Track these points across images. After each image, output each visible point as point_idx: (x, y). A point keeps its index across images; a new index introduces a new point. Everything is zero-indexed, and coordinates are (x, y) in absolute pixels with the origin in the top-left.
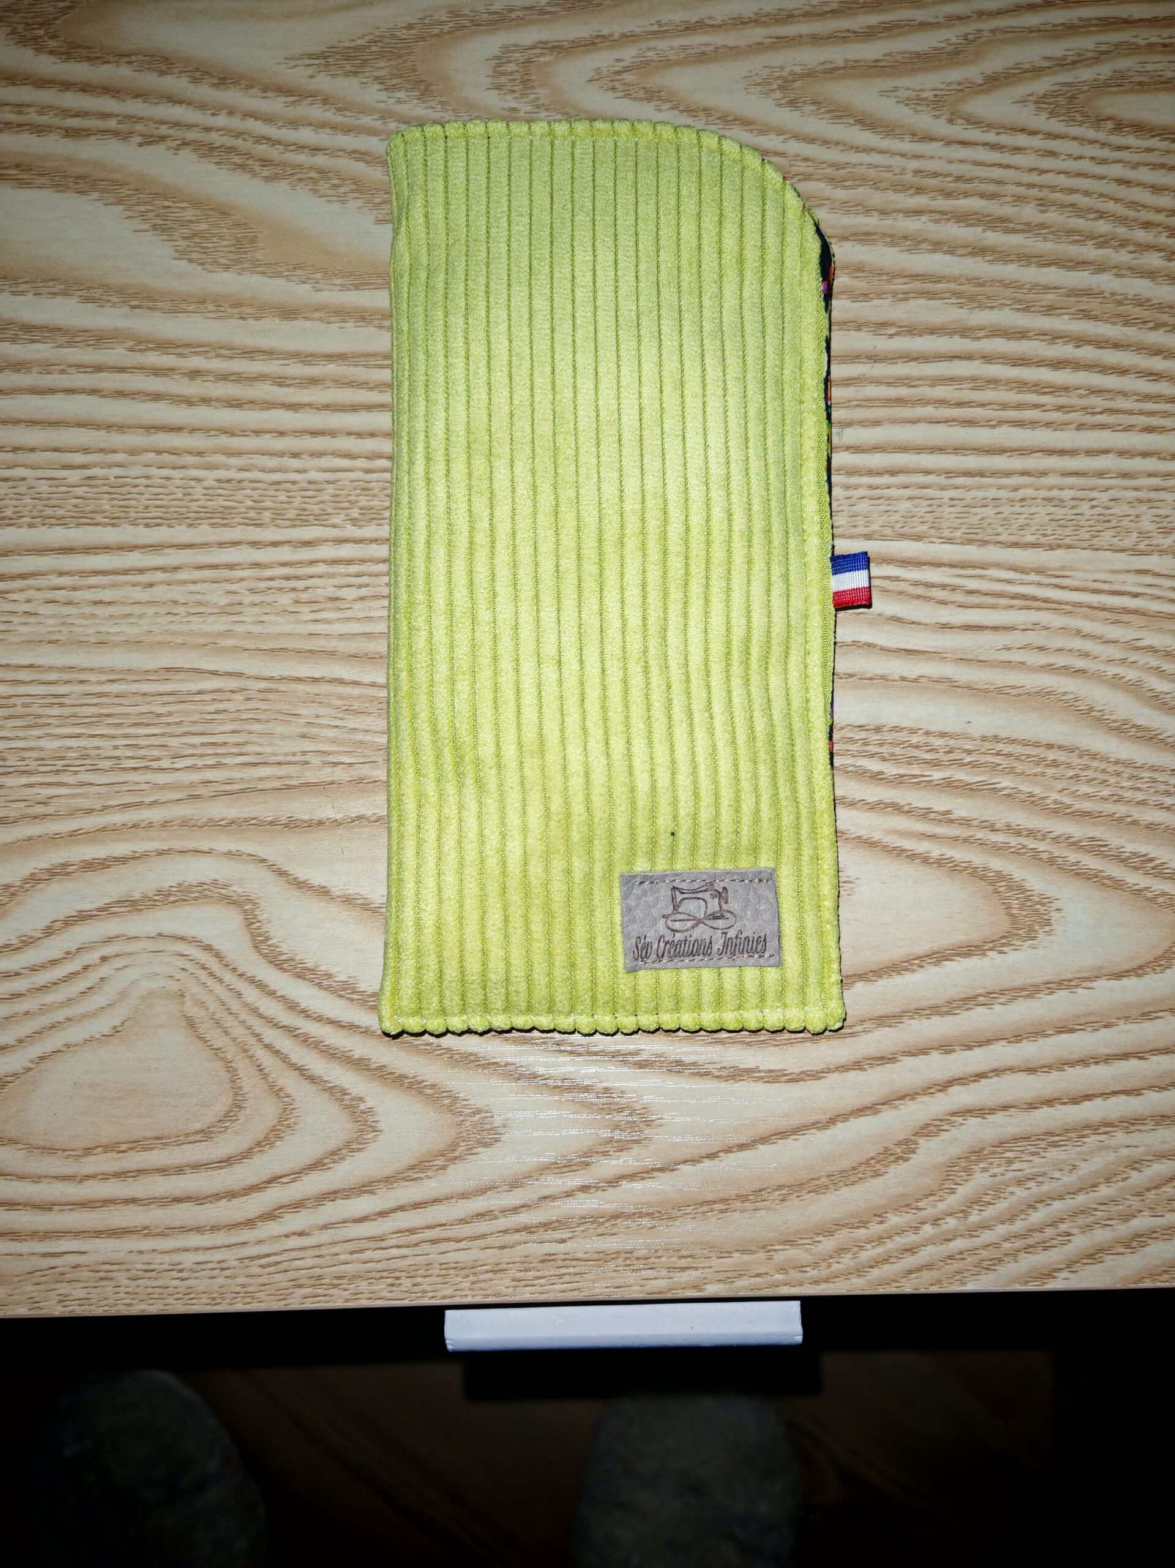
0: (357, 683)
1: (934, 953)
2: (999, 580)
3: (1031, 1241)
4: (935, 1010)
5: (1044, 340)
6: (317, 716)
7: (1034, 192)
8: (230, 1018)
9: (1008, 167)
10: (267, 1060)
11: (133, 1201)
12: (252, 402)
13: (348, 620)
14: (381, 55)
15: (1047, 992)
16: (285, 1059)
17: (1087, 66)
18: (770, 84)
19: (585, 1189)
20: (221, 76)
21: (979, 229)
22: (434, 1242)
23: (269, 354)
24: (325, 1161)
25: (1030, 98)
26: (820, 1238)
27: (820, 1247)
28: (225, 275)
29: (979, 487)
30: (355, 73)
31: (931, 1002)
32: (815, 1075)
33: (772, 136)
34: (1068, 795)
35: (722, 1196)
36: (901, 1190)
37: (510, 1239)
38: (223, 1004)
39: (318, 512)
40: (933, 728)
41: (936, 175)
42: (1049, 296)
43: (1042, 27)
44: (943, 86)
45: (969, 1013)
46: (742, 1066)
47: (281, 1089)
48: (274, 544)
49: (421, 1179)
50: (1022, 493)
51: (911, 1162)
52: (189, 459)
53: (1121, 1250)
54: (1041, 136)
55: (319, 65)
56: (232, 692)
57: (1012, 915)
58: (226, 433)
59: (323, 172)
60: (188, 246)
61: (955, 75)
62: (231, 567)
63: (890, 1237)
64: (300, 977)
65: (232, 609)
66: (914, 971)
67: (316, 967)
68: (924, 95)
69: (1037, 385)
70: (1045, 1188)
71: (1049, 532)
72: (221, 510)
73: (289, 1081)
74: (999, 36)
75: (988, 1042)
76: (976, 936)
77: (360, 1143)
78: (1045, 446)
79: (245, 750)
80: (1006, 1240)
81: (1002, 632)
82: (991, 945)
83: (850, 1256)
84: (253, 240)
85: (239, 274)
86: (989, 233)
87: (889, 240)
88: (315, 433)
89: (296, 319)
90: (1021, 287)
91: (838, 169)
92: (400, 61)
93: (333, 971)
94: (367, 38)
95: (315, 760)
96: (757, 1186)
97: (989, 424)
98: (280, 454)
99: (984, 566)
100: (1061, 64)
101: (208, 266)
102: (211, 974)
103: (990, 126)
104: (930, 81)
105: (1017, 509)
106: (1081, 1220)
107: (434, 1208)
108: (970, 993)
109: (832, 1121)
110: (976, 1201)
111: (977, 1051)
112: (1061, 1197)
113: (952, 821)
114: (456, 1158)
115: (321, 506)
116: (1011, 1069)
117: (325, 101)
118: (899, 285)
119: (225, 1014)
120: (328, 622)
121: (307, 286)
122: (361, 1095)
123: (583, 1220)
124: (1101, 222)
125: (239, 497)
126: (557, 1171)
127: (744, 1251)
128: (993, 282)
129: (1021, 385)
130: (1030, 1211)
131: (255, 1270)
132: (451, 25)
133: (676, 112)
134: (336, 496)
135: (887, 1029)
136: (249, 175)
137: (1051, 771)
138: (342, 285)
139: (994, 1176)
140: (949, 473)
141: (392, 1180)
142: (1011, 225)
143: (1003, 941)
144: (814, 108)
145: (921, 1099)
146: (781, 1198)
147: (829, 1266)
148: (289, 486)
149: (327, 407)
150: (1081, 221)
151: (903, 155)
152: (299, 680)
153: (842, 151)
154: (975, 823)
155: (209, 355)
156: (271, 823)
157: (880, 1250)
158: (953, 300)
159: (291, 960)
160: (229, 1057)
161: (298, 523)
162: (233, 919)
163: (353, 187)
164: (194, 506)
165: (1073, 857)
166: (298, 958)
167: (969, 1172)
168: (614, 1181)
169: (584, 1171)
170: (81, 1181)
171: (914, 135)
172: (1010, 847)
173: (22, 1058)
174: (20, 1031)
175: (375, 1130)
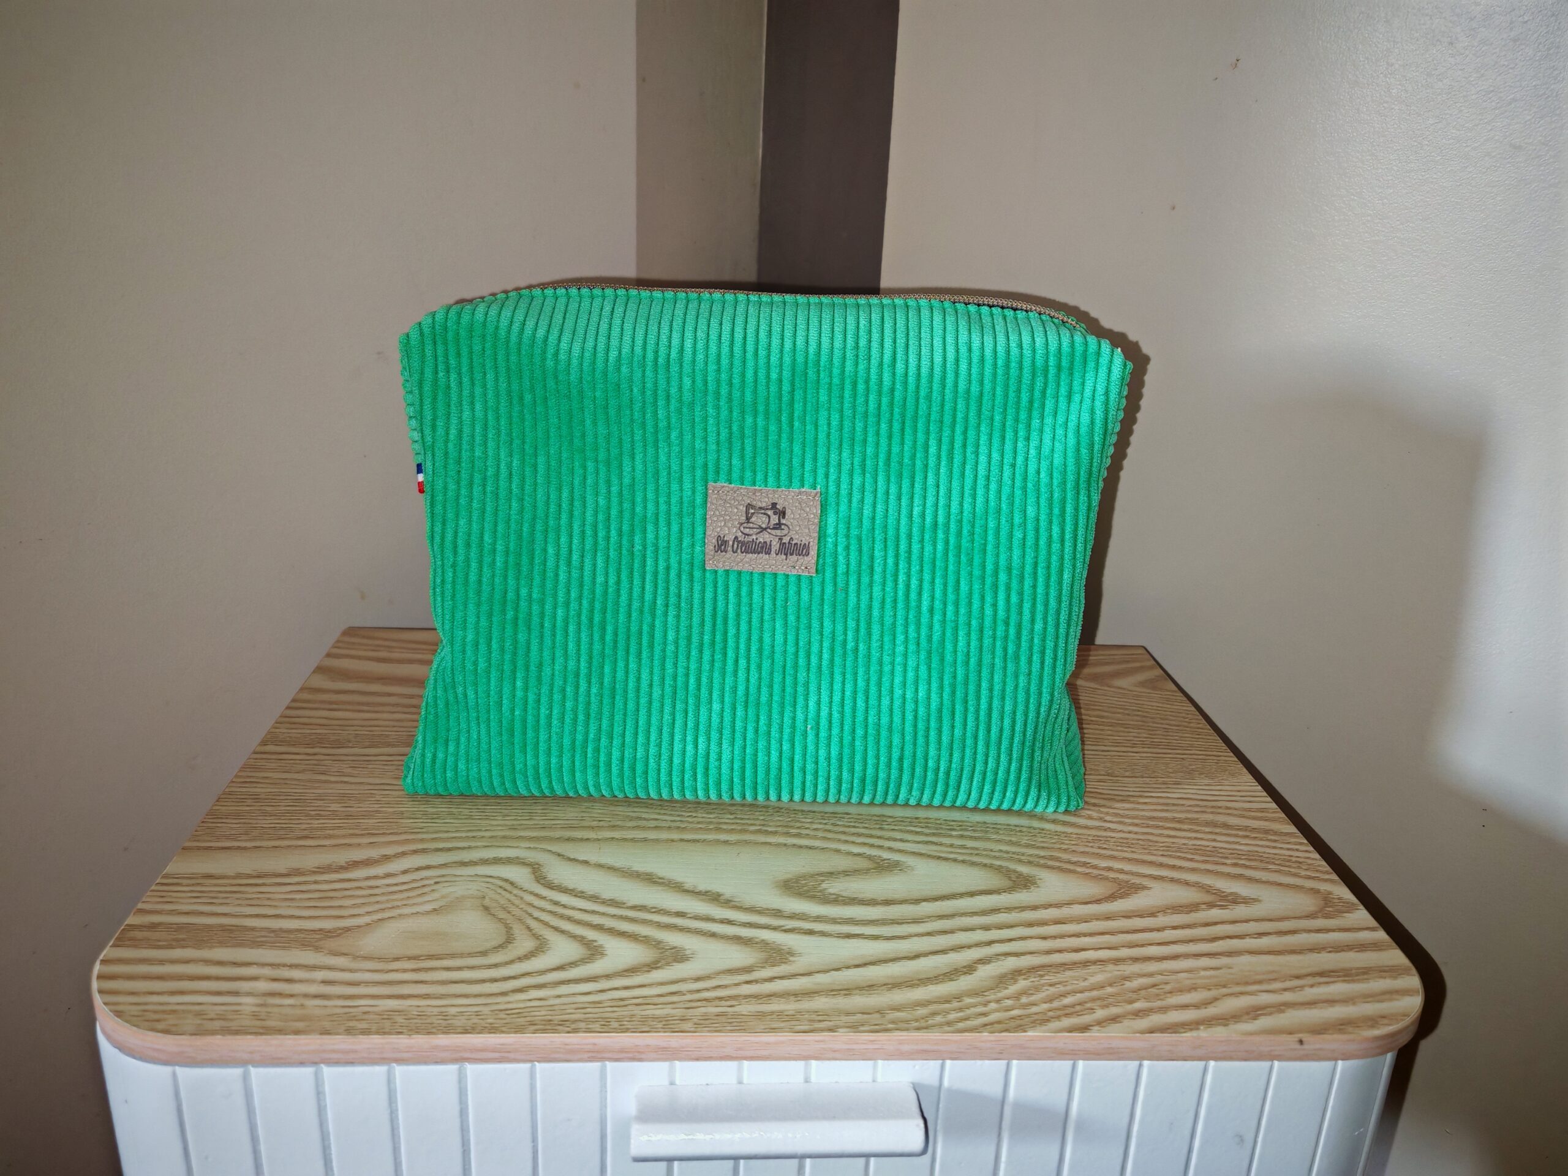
1: (970, 893)
3: (1067, 1012)
4: (974, 914)
10: (533, 924)
11: (422, 982)
16: (546, 924)
22: (637, 1005)
24: (564, 967)
26: (917, 1008)
27: (919, 1012)
31: (971, 911)
32: (901, 938)
35: (845, 988)
36: (970, 987)
37: (693, 1005)
38: (510, 901)
40: (948, 819)
45: (996, 915)
46: (853, 934)
47: (540, 936)
49: (631, 976)
51: (974, 975)
57: (1012, 880)
63: (967, 1008)
64: (562, 893)
67: (574, 889)
70: (1069, 988)
73: (547, 933)
76: (992, 887)
77: (590, 960)
82: (1002, 891)
96: (870, 983)
102: (504, 891)
106: (1099, 1003)
107: (639, 989)
108: (995, 908)
109: (917, 956)
110: (1024, 992)
111: (1005, 930)
112: (1081, 992)
113: (968, 848)
114: (658, 968)
116: (1031, 938)
119: (509, 906)
122: (594, 940)
123: (746, 997)
126: (728, 974)
127: (863, 1013)
130: (1062, 998)
131: (502, 1015)
135: (945, 921)
139: (1033, 982)
141: (611, 977)
143: (1010, 889)
145: (974, 949)
146: (887, 989)
147: (927, 1022)
157: (960, 1015)
159: (559, 886)
160: (507, 923)
162: (525, 871)
165: (1042, 862)
166: (564, 886)
167: (1015, 980)
170: (386, 972)
173: (367, 919)
174: (370, 909)
175: (602, 954)
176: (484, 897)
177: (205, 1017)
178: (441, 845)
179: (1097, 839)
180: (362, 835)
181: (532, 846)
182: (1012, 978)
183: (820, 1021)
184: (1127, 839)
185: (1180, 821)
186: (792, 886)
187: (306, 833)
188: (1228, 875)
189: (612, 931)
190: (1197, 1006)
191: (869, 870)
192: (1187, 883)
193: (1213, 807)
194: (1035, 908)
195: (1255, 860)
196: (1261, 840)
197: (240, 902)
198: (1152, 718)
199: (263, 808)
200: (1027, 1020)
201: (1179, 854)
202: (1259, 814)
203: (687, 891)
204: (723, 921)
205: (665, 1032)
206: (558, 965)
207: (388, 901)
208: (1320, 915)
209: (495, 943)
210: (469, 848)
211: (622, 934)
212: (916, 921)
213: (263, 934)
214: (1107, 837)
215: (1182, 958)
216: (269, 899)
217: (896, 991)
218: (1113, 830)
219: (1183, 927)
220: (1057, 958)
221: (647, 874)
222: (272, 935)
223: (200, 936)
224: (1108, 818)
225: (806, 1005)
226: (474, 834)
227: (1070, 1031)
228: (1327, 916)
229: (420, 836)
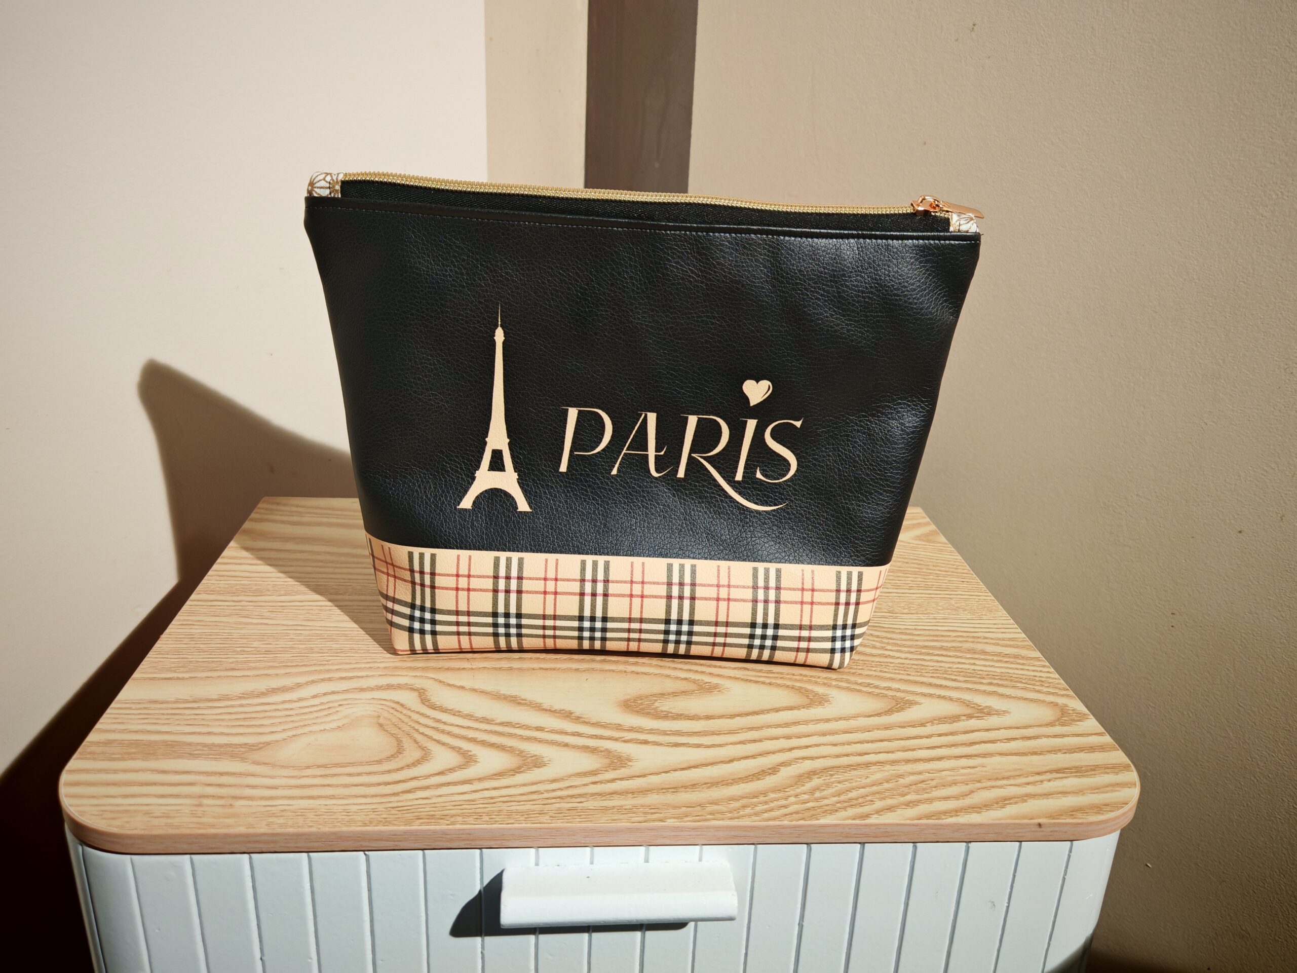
1: (773, 709)
3: (852, 803)
4: (779, 726)
10: (419, 738)
11: (328, 785)
15: (834, 721)
16: (431, 738)
22: (504, 802)
26: (731, 802)
27: (732, 806)
31: (777, 724)
35: (673, 786)
36: (774, 785)
37: (550, 801)
38: (400, 719)
45: (796, 727)
47: (426, 747)
51: (777, 775)
53: (904, 807)
57: (809, 698)
63: (772, 802)
64: (444, 712)
67: (453, 709)
70: (854, 784)
73: (430, 745)
75: (810, 736)
76: (793, 704)
77: (466, 766)
80: (837, 803)
82: (802, 707)
83: (750, 808)
93: (462, 710)
96: (693, 783)
102: (397, 711)
106: (877, 796)
108: (795, 721)
109: (731, 761)
110: (818, 788)
111: (804, 739)
116: (824, 745)
119: (400, 723)
122: (470, 749)
123: (593, 795)
126: (579, 776)
127: (687, 807)
130: (848, 792)
131: (394, 812)
135: (755, 731)
141: (482, 779)
143: (808, 706)
145: (777, 754)
146: (707, 787)
147: (739, 812)
157: (765, 807)
159: (440, 707)
160: (399, 736)
162: (414, 695)
165: (834, 683)
169: (593, 777)
170: (300, 778)
173: (284, 735)
174: (286, 727)
175: (476, 762)
176: (380, 717)
177: (152, 815)
178: (344, 675)
179: (880, 664)
180: (281, 666)
181: (418, 674)
182: (808, 778)
183: (652, 813)
184: (903, 664)
185: (947, 649)
186: (631, 705)
187: (233, 666)
188: (984, 692)
189: (483, 743)
190: (956, 798)
191: (693, 691)
192: (951, 699)
193: (974, 637)
194: (828, 720)
195: (1006, 680)
196: (1012, 663)
197: (177, 722)
198: (925, 565)
199: (197, 646)
200: (819, 810)
201: (945, 676)
202: (1012, 643)
203: (546, 710)
204: (574, 734)
205: (526, 823)
206: (440, 771)
207: (300, 721)
208: (1057, 723)
209: (388, 754)
210: (367, 676)
211: (492, 745)
212: (731, 732)
213: (199, 747)
214: (887, 663)
215: (945, 760)
216: (203, 719)
217: (714, 788)
218: (893, 657)
219: (946, 735)
220: (845, 761)
221: (512, 697)
222: (205, 749)
223: (148, 750)
224: (889, 647)
225: (640, 800)
226: (371, 665)
227: (854, 819)
228: (1063, 725)
229: (327, 667)
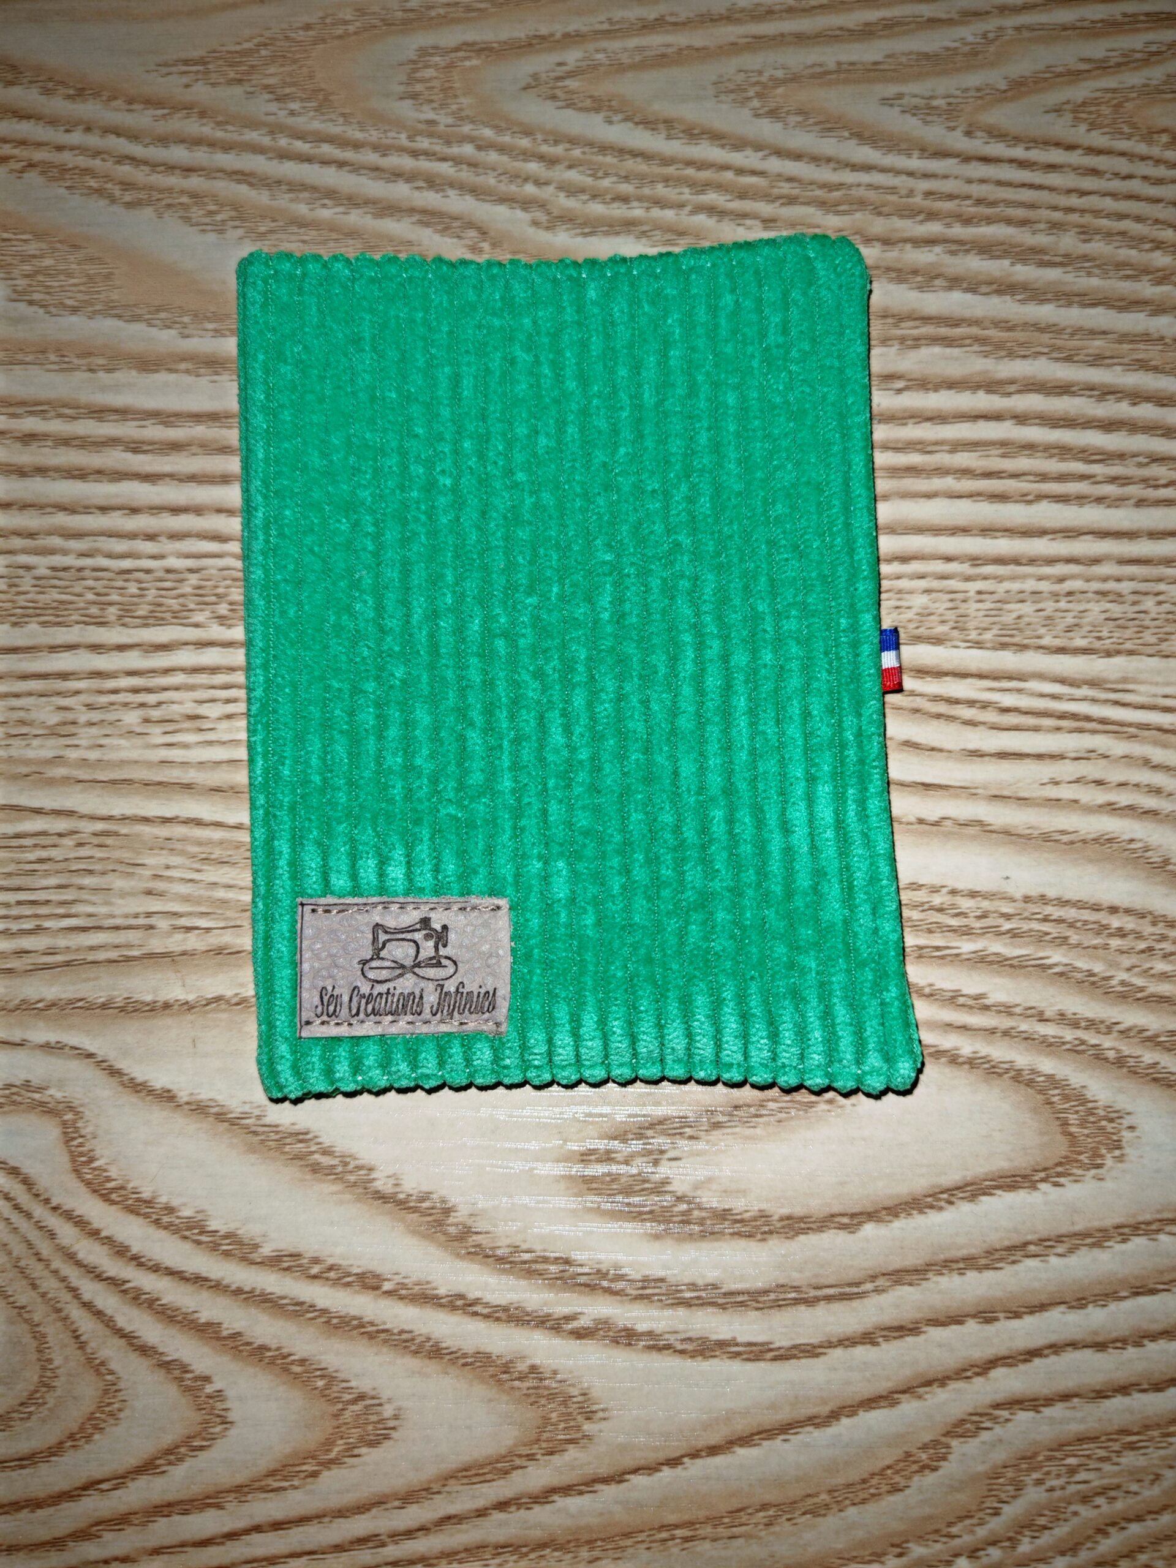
0: (218, 825)
1: (967, 1185)
2: (1042, 695)
4: (969, 1263)
5: (1091, 397)
6: (168, 867)
7: (1074, 217)
8: (40, 1266)
9: (1040, 187)
10: (86, 1324)
12: (99, 472)
13: (210, 743)
14: (273, 59)
15: (1119, 1239)
17: (1136, 68)
18: (745, 90)
19: (502, 1506)
20: (79, 86)
21: (1006, 263)
23: (123, 413)
24: (158, 1462)
25: (1066, 107)
28: (74, 319)
29: (1013, 578)
30: (240, 81)
31: (964, 1252)
32: (811, 1351)
33: (749, 152)
34: (1139, 975)
35: (687, 1517)
36: (927, 1511)
38: (30, 1245)
39: (177, 607)
40: (960, 886)
41: (951, 197)
42: (1097, 343)
43: (1079, 24)
44: (958, 93)
45: (1016, 1267)
46: (714, 1337)
47: (102, 1364)
48: (121, 648)
49: (284, 1489)
50: (1068, 585)
51: (940, 1472)
52: (17, 543)
54: (1080, 151)
55: (198, 72)
56: (60, 835)
57: (1070, 1134)
58: (65, 509)
59: (195, 196)
60: (30, 286)
61: (974, 80)
62: (64, 676)
64: (132, 1212)
65: (63, 730)
66: (941, 1209)
67: (154, 1198)
68: (935, 103)
69: (1083, 451)
70: (1119, 1505)
71: (1105, 634)
72: (55, 604)
73: (112, 1351)
74: (1026, 34)
75: (1042, 1307)
76: (1021, 1162)
77: (204, 1439)
78: (1096, 526)
79: (74, 910)
81: (1048, 761)
82: (1042, 1175)
84: (108, 277)
85: (90, 318)
86: (1019, 267)
87: (894, 275)
88: (176, 510)
89: (157, 371)
90: (1061, 331)
91: (830, 191)
92: (295, 67)
93: (175, 1203)
94: (256, 41)
95: (163, 924)
96: (736, 1504)
97: (1025, 499)
98: (132, 536)
99: (1022, 677)
100: (1103, 67)
101: (53, 310)
102: (17, 1207)
103: (1017, 140)
104: (942, 86)
105: (1063, 605)
107: (300, 1529)
108: (1017, 1239)
109: (834, 1416)
110: (1028, 1525)
111: (1028, 1320)
112: (1139, 1518)
113: (986, 1008)
114: (332, 1462)
115: (181, 600)
116: (1074, 1345)
117: (203, 114)
118: (908, 329)
119: (32, 1262)
120: (186, 746)
121: (173, 332)
122: (207, 1373)
123: (500, 1549)
124: (1157, 254)
125: (78, 589)
126: (465, 1481)
128: (1026, 326)
129: (1063, 451)
130: (1099, 1538)
132: (358, 24)
133: (630, 125)
134: (199, 588)
135: (906, 1288)
136: (107, 202)
137: (1115, 943)
138: (216, 330)
139: (1051, 1490)
140: (976, 560)
141: (246, 1489)
142: (1046, 258)
143: (1059, 1169)
144: (799, 119)
145: (953, 1385)
146: (765, 1520)
148: (141, 575)
149: (193, 478)
150: (1133, 252)
151: (911, 174)
152: (146, 820)
153: (835, 169)
154: (1018, 1010)
155: (49, 415)
156: (104, 1006)
158: (976, 348)
159: (122, 1188)
160: (36, 1317)
161: (151, 621)
162: (49, 1133)
163: (233, 214)
164: (21, 600)
165: (1149, 1057)
166: (130, 1185)
167: (1019, 1487)
168: (544, 1496)
169: (501, 1482)
171: (923, 150)
172: (1064, 1043)
175: (226, 1420)
181: (49, 1038)
182: (1014, 1480)
189: (238, 1346)
194: (1099, 1238)
206: (148, 1456)
211: (258, 1353)
212: (843, 1292)
220: (1115, 1411)
